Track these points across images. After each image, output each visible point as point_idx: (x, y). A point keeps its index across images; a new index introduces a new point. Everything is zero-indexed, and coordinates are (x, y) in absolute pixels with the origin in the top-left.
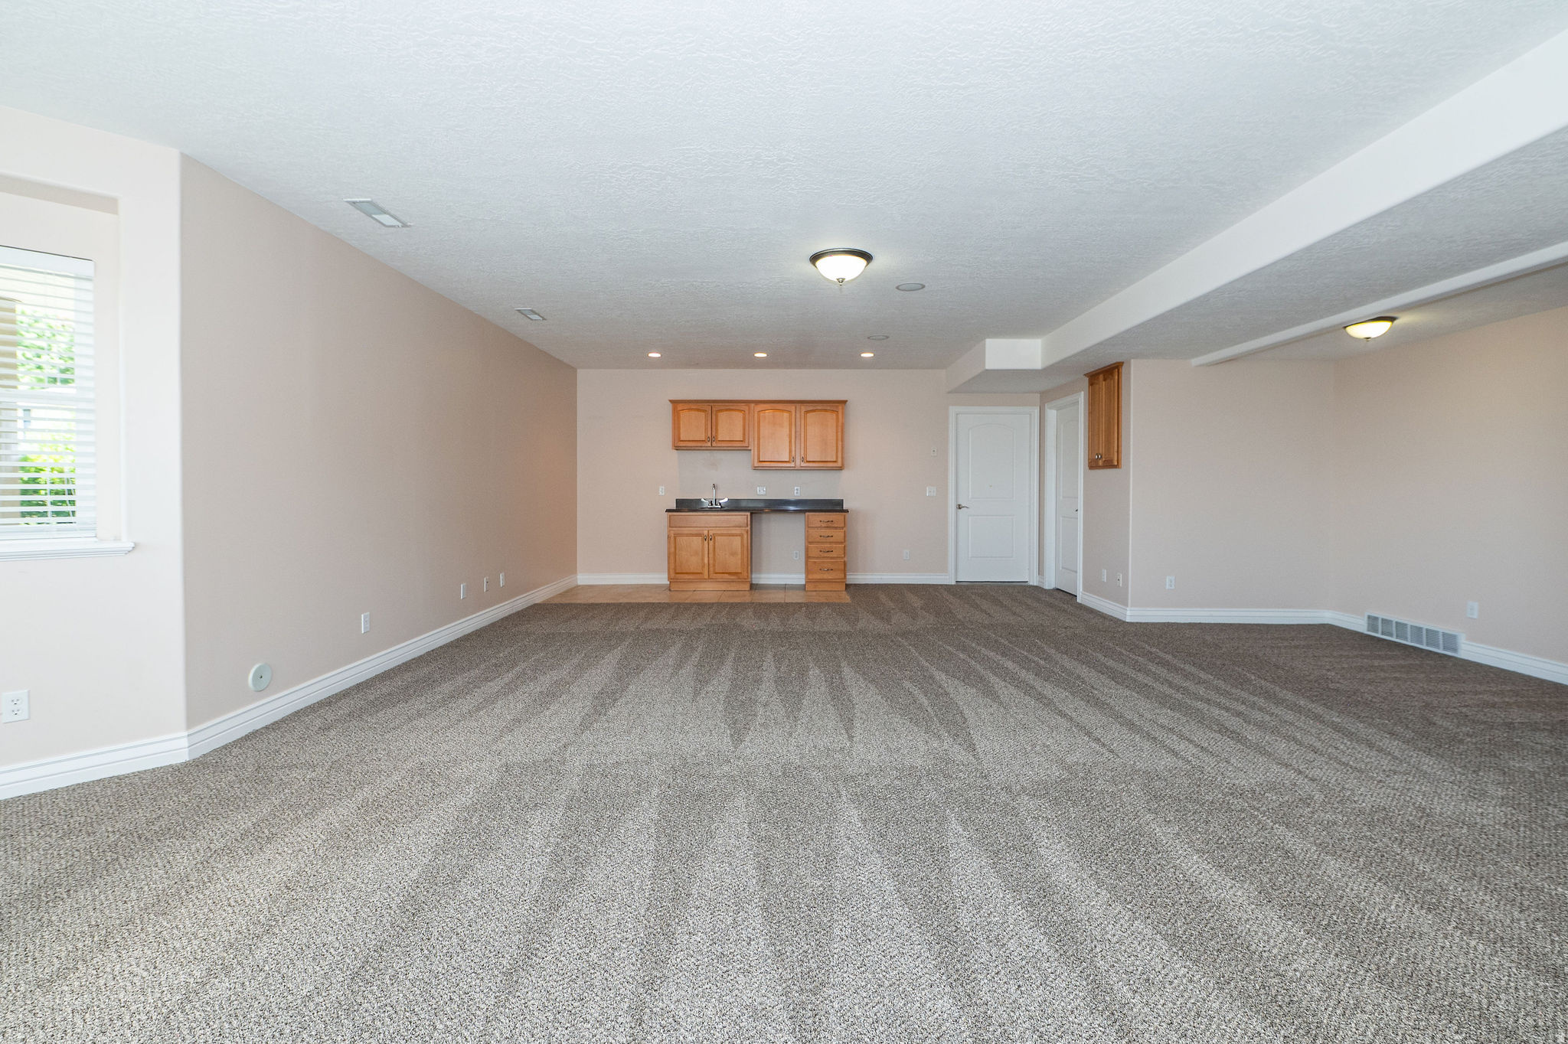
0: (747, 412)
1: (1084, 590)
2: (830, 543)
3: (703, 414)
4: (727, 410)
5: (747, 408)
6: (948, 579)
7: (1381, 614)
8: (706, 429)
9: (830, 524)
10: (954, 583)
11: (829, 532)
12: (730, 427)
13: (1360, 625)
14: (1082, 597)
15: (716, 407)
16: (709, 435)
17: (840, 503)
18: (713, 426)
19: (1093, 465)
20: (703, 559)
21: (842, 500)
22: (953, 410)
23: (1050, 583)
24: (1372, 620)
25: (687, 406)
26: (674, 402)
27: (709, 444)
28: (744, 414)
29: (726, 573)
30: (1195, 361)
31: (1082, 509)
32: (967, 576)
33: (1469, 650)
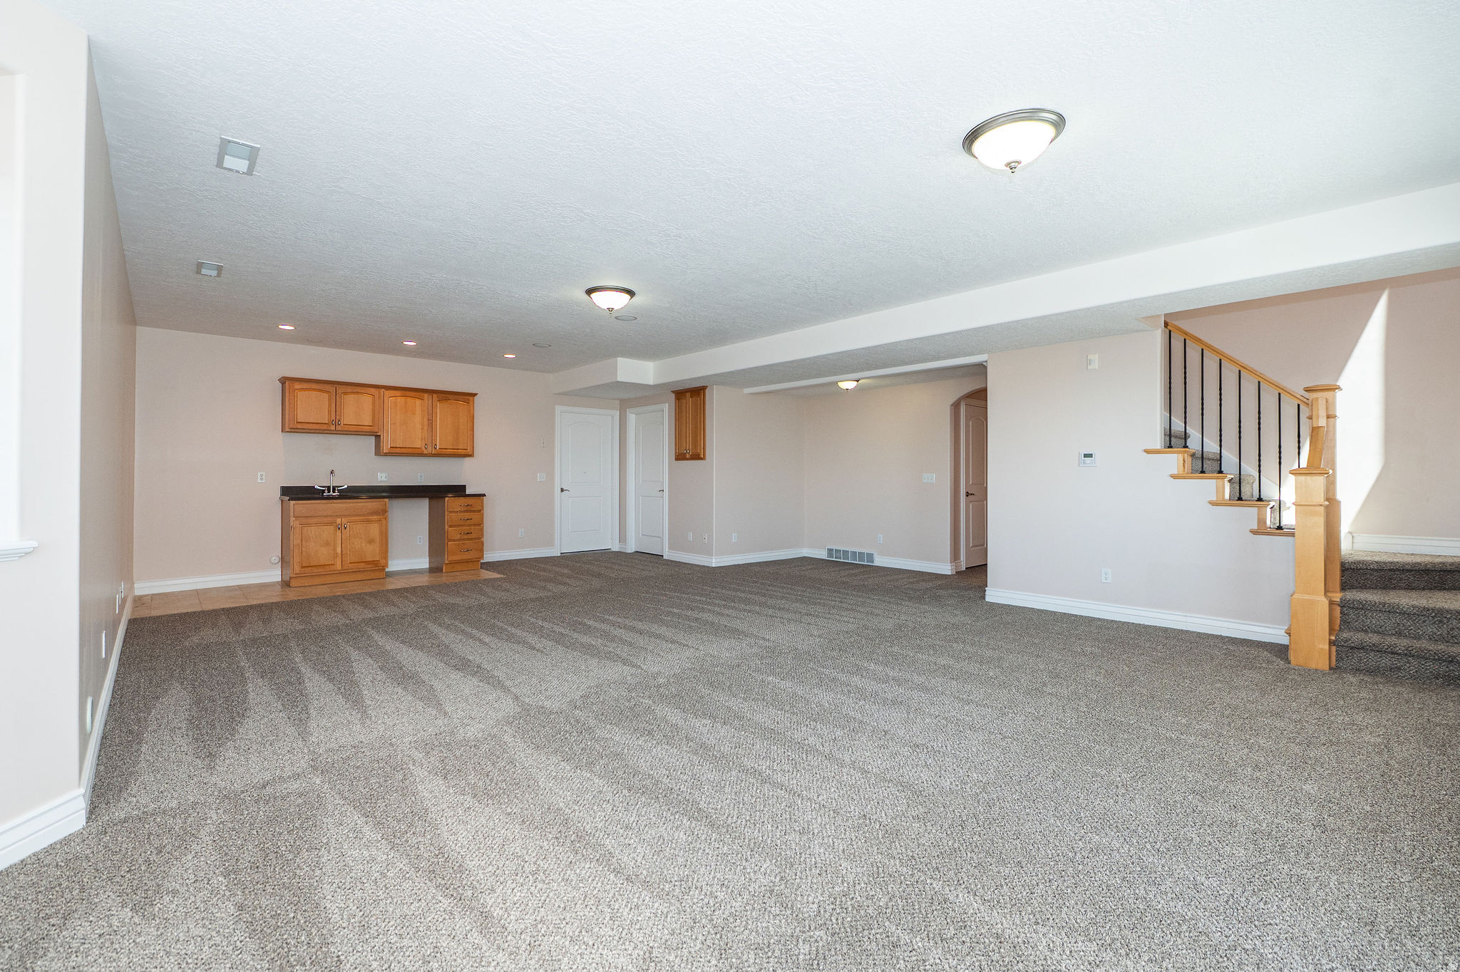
0: (377, 397)
1: (669, 549)
2: (469, 525)
3: (326, 395)
4: (353, 393)
5: (377, 392)
6: (555, 552)
7: (834, 547)
8: (330, 412)
9: (469, 508)
10: (559, 555)
11: (467, 515)
12: (357, 410)
13: (823, 555)
14: (668, 555)
15: (341, 389)
16: (333, 418)
17: (463, 487)
18: (336, 408)
19: (680, 457)
20: (335, 549)
21: (465, 486)
22: (558, 409)
23: (631, 548)
24: (830, 551)
25: (305, 386)
26: (284, 381)
27: (333, 428)
28: (374, 399)
29: (362, 562)
30: (747, 391)
31: (667, 489)
32: (568, 549)
33: (879, 561)
